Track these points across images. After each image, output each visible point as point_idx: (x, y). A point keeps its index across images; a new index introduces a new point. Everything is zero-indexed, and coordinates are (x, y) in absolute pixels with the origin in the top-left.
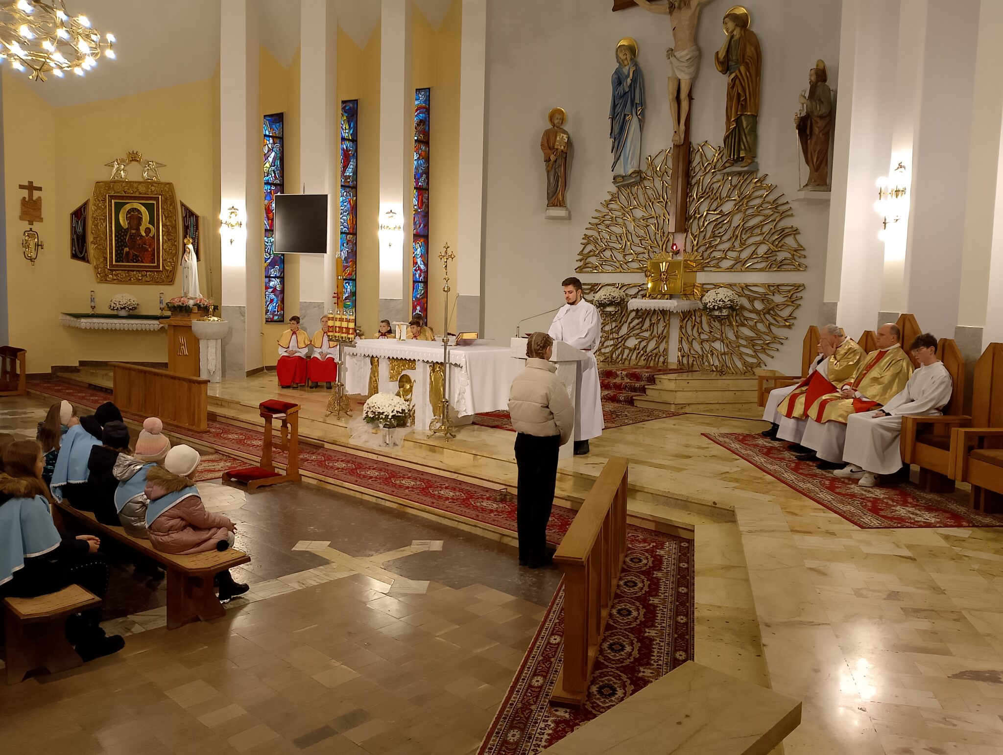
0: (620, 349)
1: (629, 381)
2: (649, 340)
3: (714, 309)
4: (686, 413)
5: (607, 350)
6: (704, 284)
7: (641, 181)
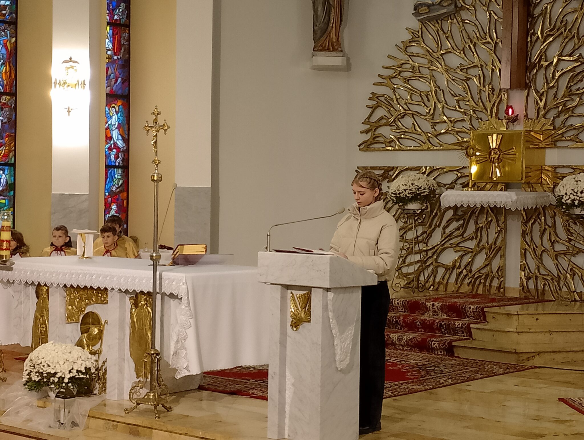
0: (431, 267)
1: (445, 316)
2: (475, 253)
3: (573, 205)
4: (536, 367)
5: (411, 269)
6: (557, 167)
7: (457, 11)
